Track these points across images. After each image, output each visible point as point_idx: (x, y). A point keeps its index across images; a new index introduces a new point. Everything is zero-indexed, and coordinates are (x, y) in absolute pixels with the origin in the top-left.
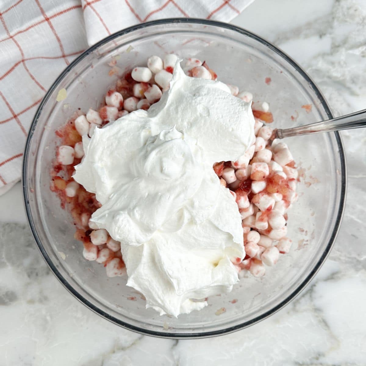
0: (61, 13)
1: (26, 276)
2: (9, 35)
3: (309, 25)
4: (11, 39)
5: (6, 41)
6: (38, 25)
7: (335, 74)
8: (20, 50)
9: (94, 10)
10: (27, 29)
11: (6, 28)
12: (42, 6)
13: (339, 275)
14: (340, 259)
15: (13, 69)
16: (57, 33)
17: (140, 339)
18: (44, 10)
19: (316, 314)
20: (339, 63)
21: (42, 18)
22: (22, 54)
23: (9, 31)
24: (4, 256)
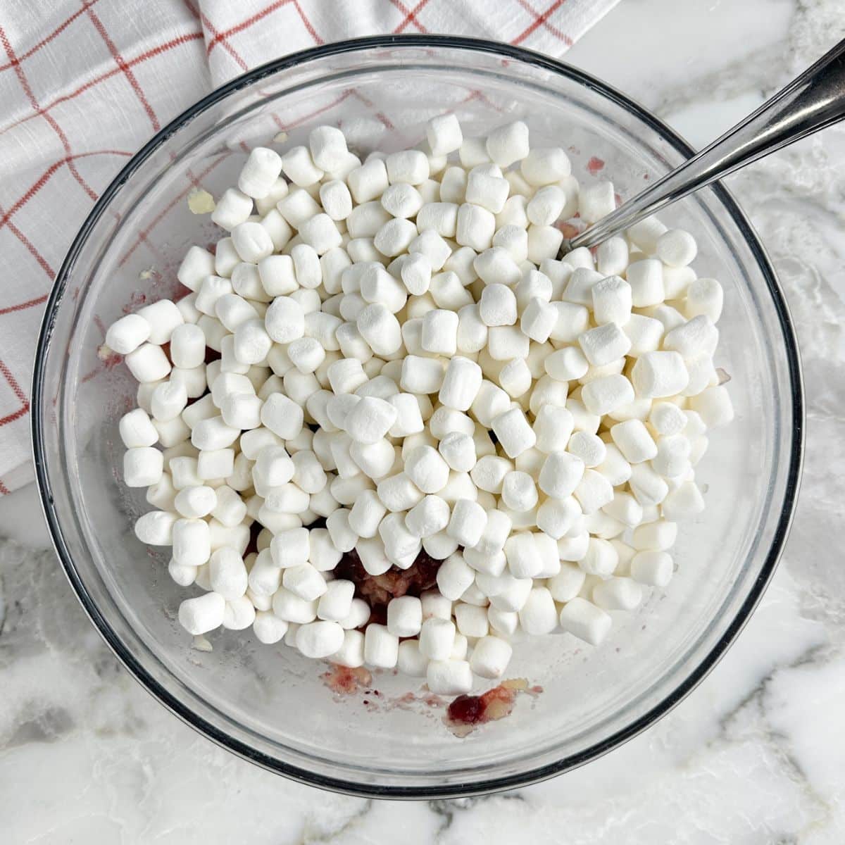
0: (157, 51)
1: (92, 672)
2: (38, 109)
3: (735, 68)
4: (41, 116)
5: (30, 121)
6: (103, 80)
7: (799, 182)
8: (62, 136)
9: (232, 52)
10: (78, 92)
11: (29, 93)
12: (112, 37)
13: (826, 653)
14: (825, 615)
15: (45, 178)
16: (145, 97)
17: (362, 813)
18: (117, 45)
19: (774, 746)
20: (809, 155)
21: (112, 64)
22: (67, 147)
23: (37, 98)
24: (39, 627)
